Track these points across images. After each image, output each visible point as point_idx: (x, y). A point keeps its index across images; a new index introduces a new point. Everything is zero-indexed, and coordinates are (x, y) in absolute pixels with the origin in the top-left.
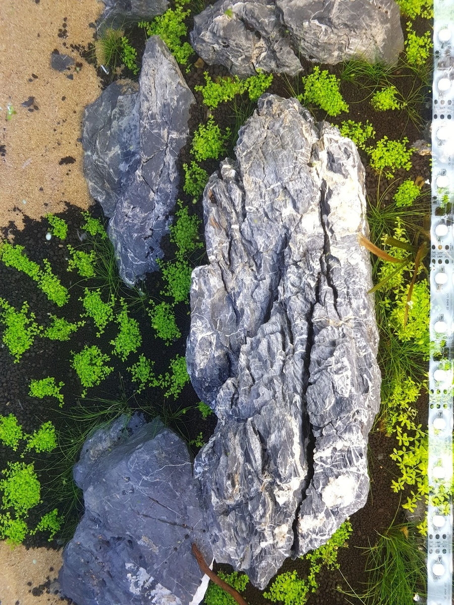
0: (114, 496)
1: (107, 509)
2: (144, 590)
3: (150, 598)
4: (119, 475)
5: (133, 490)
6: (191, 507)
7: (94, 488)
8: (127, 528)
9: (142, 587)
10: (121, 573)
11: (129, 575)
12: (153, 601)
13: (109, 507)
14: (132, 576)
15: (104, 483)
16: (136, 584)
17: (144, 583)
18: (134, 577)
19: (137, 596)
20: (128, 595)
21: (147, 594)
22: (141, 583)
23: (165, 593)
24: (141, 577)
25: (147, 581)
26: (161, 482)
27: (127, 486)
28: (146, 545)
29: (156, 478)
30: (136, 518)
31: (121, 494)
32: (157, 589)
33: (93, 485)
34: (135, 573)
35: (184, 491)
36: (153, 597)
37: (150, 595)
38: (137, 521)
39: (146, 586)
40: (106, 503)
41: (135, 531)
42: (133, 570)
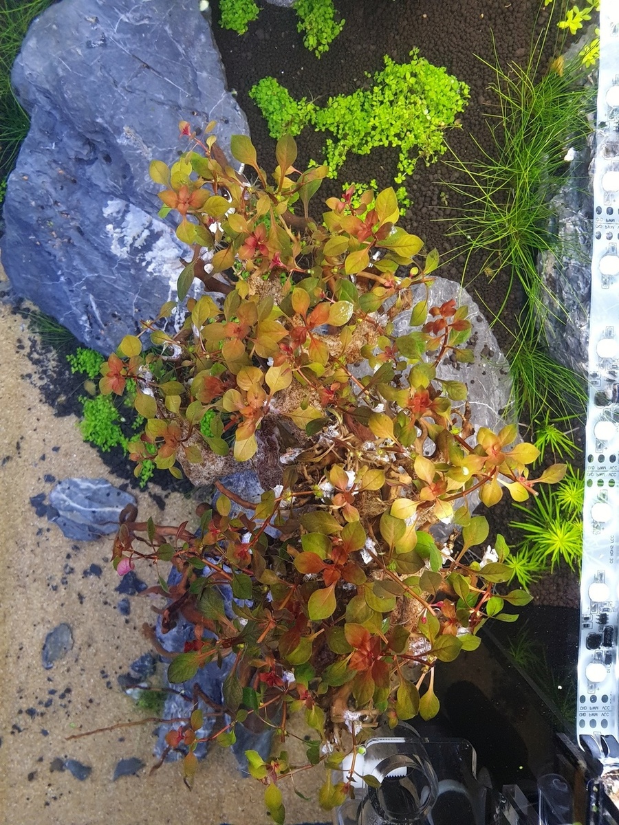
0: (73, 51)
1: (61, 73)
2: (134, 251)
3: (144, 264)
4: (80, 16)
5: (104, 41)
6: (205, 74)
7: (38, 42)
8: (97, 110)
9: (131, 245)
10: (96, 224)
11: (110, 227)
12: (150, 269)
13: (65, 69)
14: (114, 228)
15: (55, 31)
16: (121, 241)
17: (134, 239)
18: (118, 230)
19: (122, 260)
20: (110, 258)
21: (140, 259)
22: (129, 240)
23: (168, 256)
24: (129, 230)
25: (139, 236)
26: (152, 26)
27: (93, 33)
28: (131, 144)
29: (142, 18)
30: (112, 92)
31: (84, 46)
32: (155, 250)
33: (36, 36)
34: (119, 223)
35: (191, 44)
36: (149, 263)
37: (144, 260)
38: (114, 97)
39: (138, 244)
40: (60, 63)
41: (112, 117)
42: (115, 218)
